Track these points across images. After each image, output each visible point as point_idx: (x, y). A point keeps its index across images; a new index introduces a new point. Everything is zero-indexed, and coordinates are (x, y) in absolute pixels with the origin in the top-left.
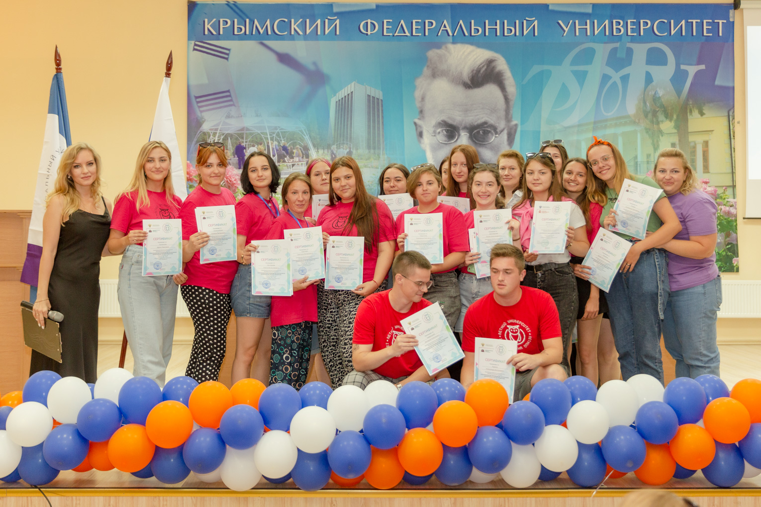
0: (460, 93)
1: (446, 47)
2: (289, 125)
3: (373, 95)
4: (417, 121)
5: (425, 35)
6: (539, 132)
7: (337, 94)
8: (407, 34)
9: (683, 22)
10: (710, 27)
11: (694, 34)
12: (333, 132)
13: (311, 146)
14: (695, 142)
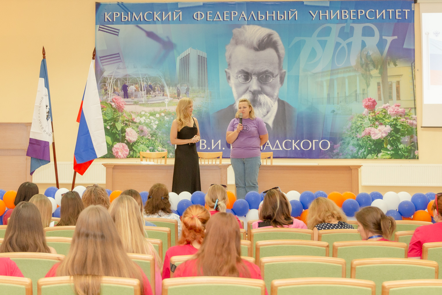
0: (252, 54)
1: (244, 27)
2: (153, 73)
3: (201, 55)
4: (227, 70)
5: (231, 20)
6: (298, 76)
7: (181, 55)
8: (221, 19)
9: (384, 11)
10: (400, 14)
11: (391, 18)
12: (178, 76)
13: (165, 85)
14: (391, 82)
